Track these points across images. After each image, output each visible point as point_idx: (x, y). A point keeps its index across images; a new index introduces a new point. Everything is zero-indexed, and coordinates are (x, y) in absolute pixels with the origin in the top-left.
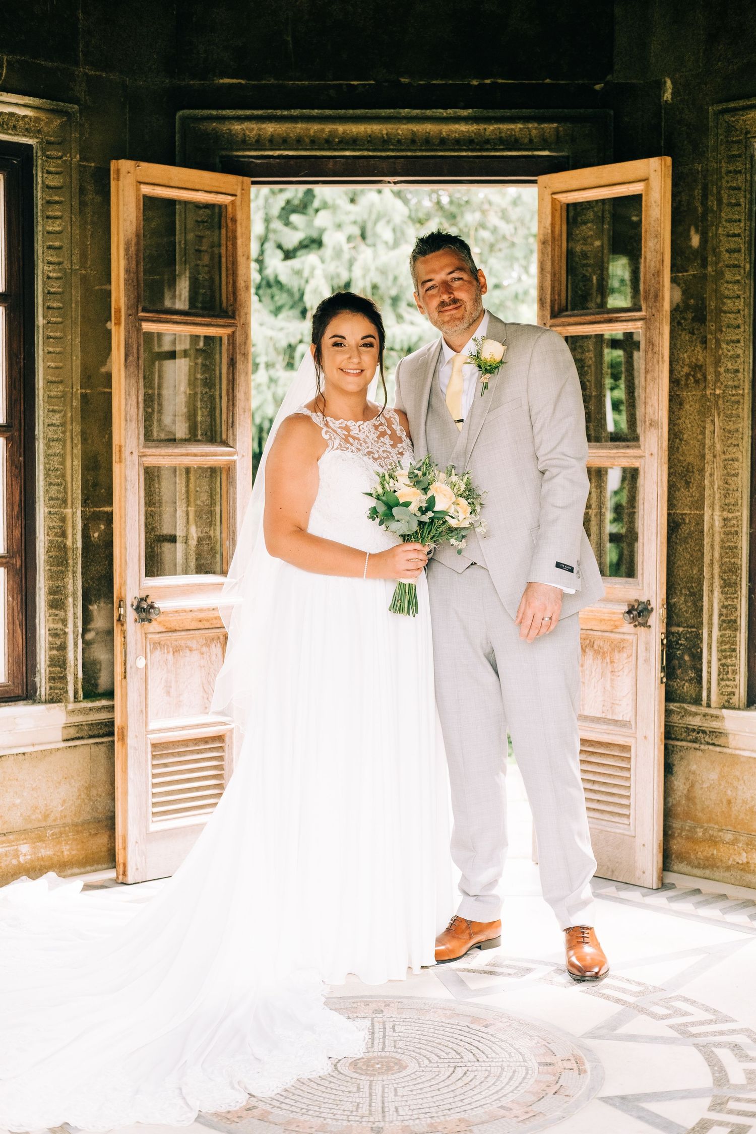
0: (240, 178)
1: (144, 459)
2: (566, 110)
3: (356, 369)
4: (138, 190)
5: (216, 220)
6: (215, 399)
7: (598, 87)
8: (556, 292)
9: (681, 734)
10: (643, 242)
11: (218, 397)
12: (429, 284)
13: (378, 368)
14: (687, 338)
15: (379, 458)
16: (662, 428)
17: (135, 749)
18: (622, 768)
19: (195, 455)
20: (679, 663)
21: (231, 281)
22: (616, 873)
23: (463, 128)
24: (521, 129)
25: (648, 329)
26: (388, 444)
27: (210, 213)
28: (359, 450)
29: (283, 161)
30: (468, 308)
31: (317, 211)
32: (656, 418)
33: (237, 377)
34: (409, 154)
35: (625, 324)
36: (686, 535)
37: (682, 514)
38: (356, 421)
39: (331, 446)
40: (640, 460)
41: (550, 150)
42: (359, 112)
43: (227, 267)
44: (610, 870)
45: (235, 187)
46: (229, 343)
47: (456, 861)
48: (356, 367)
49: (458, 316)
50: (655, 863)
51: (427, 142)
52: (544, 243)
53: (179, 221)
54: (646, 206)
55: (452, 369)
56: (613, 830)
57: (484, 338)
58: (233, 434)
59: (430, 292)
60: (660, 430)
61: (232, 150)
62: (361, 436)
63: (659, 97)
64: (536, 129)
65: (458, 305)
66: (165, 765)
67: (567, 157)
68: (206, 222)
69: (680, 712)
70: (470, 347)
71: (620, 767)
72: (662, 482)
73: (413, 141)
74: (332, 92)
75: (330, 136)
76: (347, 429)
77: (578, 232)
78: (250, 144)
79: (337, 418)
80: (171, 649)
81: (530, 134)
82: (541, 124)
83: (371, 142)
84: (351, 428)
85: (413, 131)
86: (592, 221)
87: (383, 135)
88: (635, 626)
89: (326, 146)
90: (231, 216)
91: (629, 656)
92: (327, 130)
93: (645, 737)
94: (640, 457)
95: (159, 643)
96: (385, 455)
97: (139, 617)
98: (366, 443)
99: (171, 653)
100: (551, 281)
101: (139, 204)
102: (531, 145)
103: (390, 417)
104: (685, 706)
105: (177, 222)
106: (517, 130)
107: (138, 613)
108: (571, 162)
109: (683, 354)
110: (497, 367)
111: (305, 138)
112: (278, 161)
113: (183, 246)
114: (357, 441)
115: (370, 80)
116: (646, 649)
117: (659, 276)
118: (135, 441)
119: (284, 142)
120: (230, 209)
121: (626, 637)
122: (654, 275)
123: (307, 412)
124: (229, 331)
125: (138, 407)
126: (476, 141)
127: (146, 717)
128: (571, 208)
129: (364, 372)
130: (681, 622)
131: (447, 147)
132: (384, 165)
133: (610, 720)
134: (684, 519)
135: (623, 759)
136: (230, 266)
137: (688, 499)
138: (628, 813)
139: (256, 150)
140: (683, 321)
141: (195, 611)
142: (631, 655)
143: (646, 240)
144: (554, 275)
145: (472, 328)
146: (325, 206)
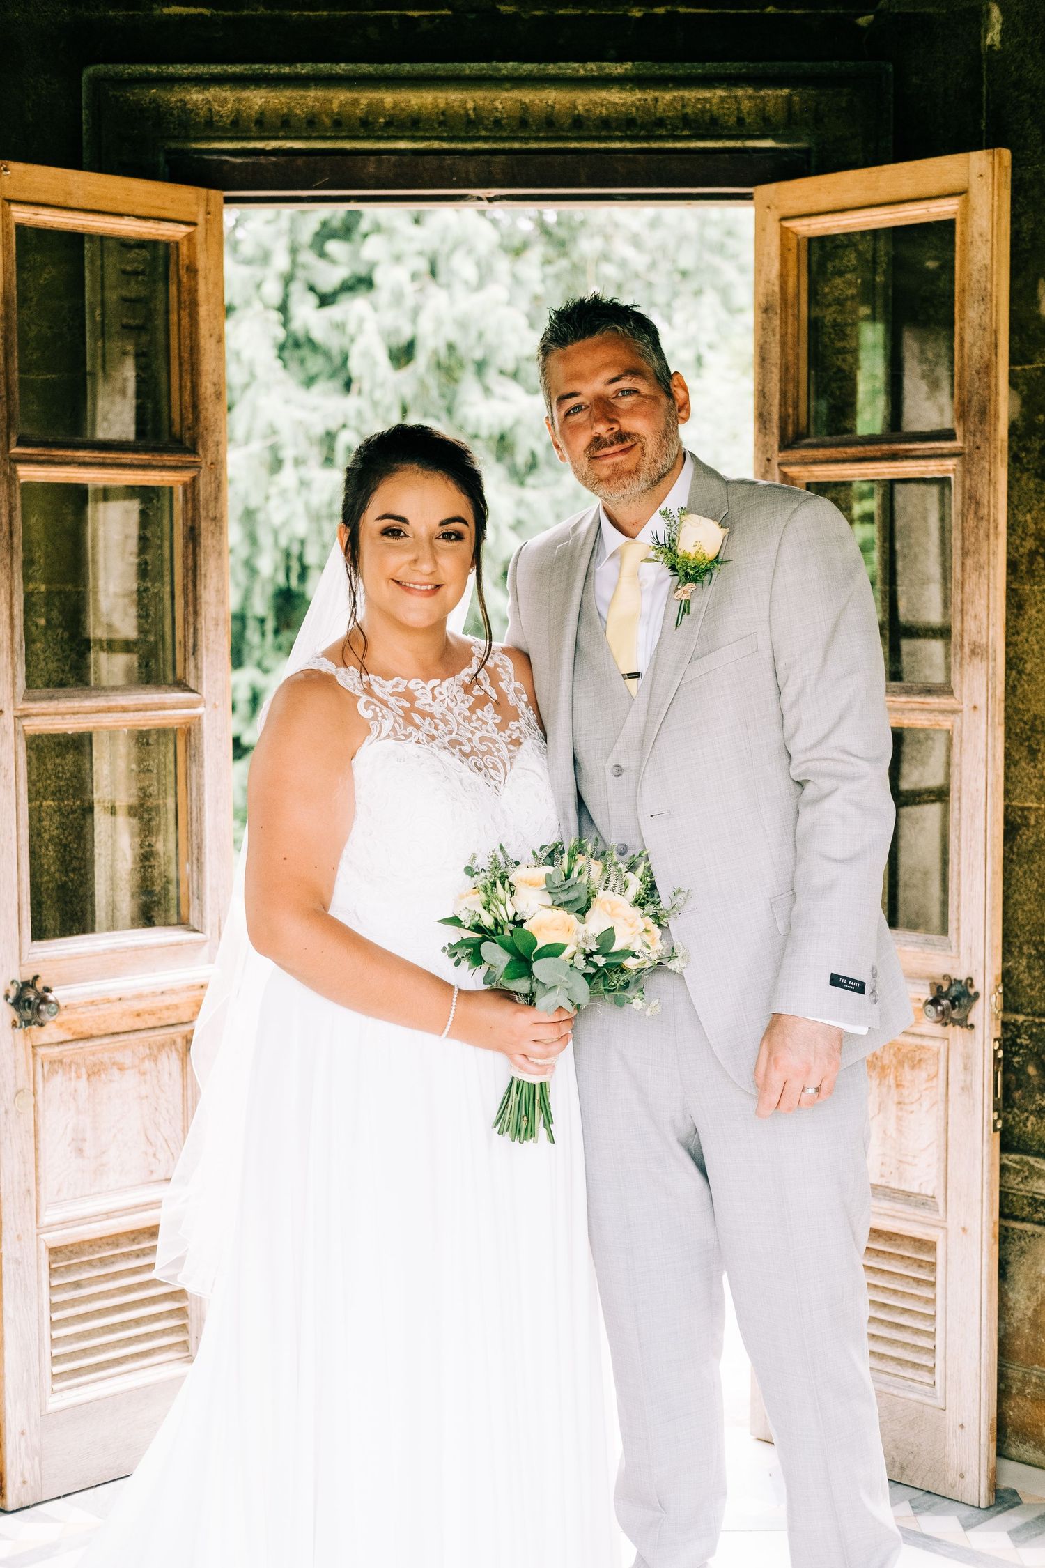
0: (203, 191)
1: (26, 722)
2: (806, 64)
3: (426, 584)
4: (7, 215)
5: (161, 269)
6: (162, 600)
7: (863, 21)
8: (790, 402)
9: (1022, 1209)
10: (956, 310)
11: (167, 597)
12: (572, 402)
13: (472, 577)
14: (1032, 485)
15: (473, 752)
16: (995, 660)
17: (17, 1262)
18: (918, 1281)
19: (125, 710)
20: (1017, 1079)
21: (189, 384)
22: (909, 1472)
23: (616, 97)
24: (722, 100)
25: (967, 472)
26: (490, 722)
27: (149, 257)
28: (433, 738)
29: (282, 159)
30: (649, 449)
31: (365, 236)
32: (984, 641)
33: (202, 560)
34: (516, 145)
35: (922, 463)
36: (1030, 847)
37: (1023, 809)
38: (427, 679)
39: (375, 733)
40: (952, 717)
41: (774, 138)
42: (421, 68)
43: (180, 357)
44: (897, 1464)
45: (194, 208)
46: (186, 501)
47: (627, 1528)
48: (426, 579)
49: (629, 466)
50: (984, 1461)
51: (550, 123)
52: (766, 310)
53: (91, 272)
54: (963, 242)
55: (620, 569)
56: (901, 1394)
57: (683, 512)
58: (196, 667)
59: (572, 419)
60: (991, 664)
61: (188, 138)
62: (437, 709)
63: (978, 38)
64: (750, 98)
65: (628, 443)
66: (77, 1285)
67: (807, 151)
68: (142, 273)
69: (1021, 1171)
70: (656, 526)
71: (914, 1279)
72: (995, 760)
73: (523, 123)
74: (373, 32)
75: (368, 113)
76: (409, 696)
77: (827, 290)
78: (223, 129)
79: (387, 676)
80: (83, 1071)
81: (738, 108)
82: (761, 89)
83: (446, 123)
84: (417, 694)
85: (522, 103)
86: (855, 270)
87: (467, 110)
88: (946, 1024)
89: (362, 132)
90: (187, 262)
91: (932, 1078)
92: (364, 101)
93: (964, 1230)
94: (954, 712)
95: (61, 1062)
96: (484, 748)
97: (21, 1017)
98: (446, 722)
99: (84, 1077)
100: (781, 380)
101: (9, 242)
102: (741, 129)
103: (496, 666)
104: (1031, 1160)
105: (87, 274)
106: (714, 101)
107: (17, 1010)
108: (813, 161)
109: (1024, 515)
110: (708, 570)
111: (324, 117)
112: (274, 159)
113: (98, 318)
114: (428, 720)
115: (443, 9)
116: (966, 1068)
117: (988, 374)
118: (8, 690)
119: (285, 125)
120: (184, 250)
121: (926, 1042)
122: (978, 372)
123: (328, 667)
124: (186, 476)
125: (12, 626)
126: (639, 121)
127: (37, 1201)
128: (815, 245)
129: (442, 589)
130: (1022, 1005)
131: (585, 133)
132: (471, 167)
133: (895, 1191)
134: (1026, 818)
135: (920, 1264)
136: (186, 355)
137: (1035, 781)
138: (930, 1364)
139: (231, 139)
140: (1023, 455)
141: (128, 999)
142: (936, 1075)
143: (962, 305)
144: (785, 369)
145: (658, 490)
146: (377, 228)
